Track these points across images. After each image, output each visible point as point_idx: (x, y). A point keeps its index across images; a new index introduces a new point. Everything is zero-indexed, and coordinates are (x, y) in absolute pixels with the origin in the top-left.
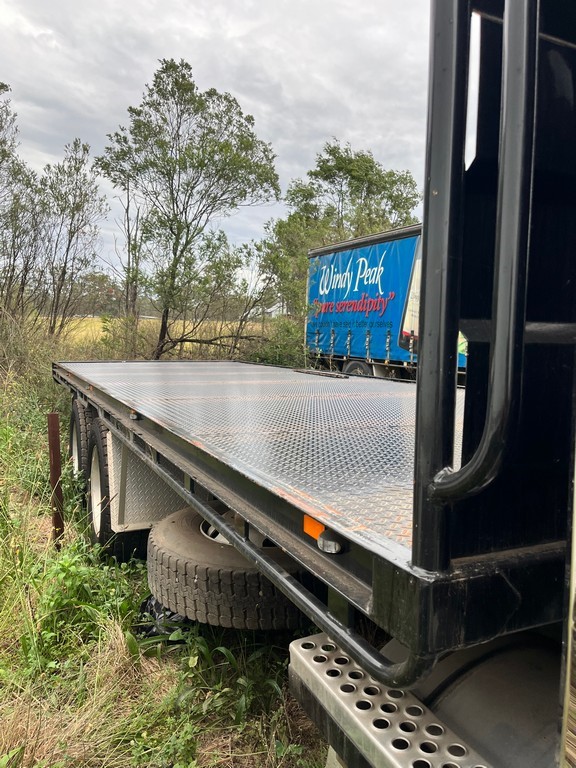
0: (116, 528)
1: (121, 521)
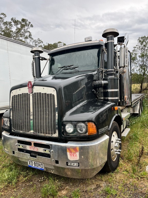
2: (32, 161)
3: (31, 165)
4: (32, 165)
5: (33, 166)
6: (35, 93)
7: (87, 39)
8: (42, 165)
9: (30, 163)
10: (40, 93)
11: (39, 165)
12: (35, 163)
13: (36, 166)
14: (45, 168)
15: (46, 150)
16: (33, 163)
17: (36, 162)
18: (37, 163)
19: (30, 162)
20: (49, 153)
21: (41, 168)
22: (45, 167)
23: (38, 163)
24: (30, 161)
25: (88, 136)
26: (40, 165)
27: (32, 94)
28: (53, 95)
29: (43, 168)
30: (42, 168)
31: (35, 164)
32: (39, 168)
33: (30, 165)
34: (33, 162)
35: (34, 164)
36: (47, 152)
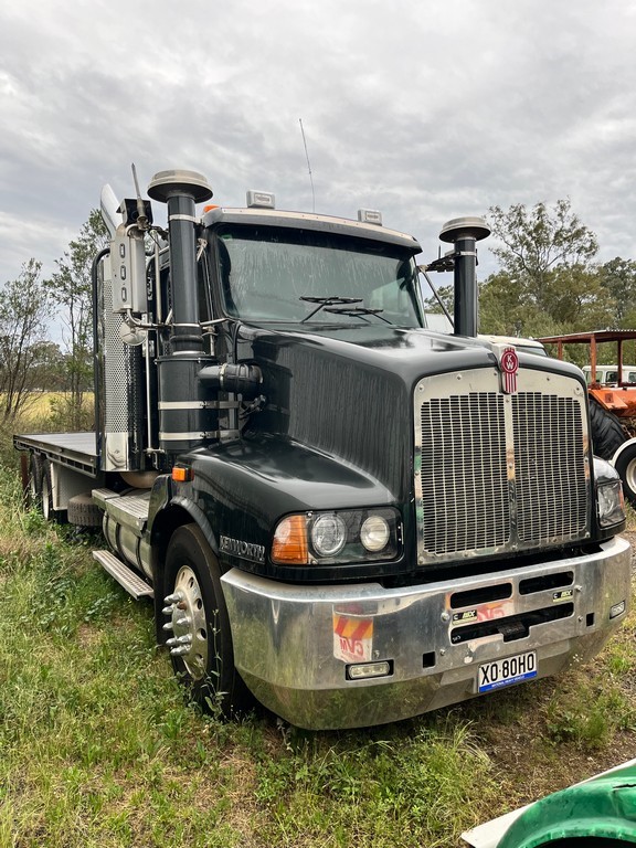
0: (55, 508)
1: (58, 505)
2: (496, 663)
3: (491, 682)
4: (494, 677)
5: (500, 678)
6: (521, 395)
7: (370, 217)
8: (530, 658)
9: (486, 677)
11: (520, 665)
12: (505, 665)
14: (540, 664)
15: (560, 593)
16: (500, 668)
17: (509, 660)
18: (512, 661)
20: (571, 597)
21: (527, 671)
23: (517, 658)
26: (524, 663)
27: (510, 397)
30: (533, 668)
31: (507, 668)
32: (521, 674)
33: (486, 683)
36: (565, 599)
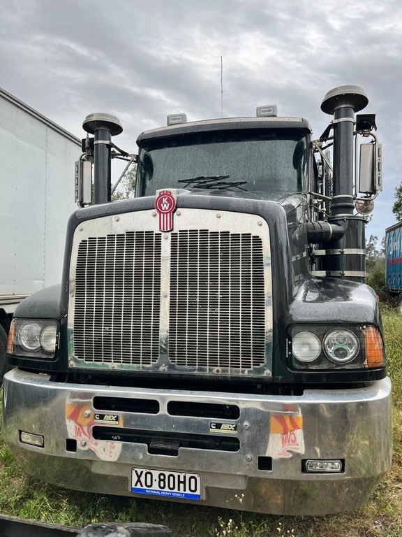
2: (152, 471)
3: (145, 487)
4: (149, 484)
5: (155, 487)
6: (183, 233)
7: (264, 111)
8: (193, 480)
9: (139, 480)
10: (204, 232)
11: (179, 482)
12: (162, 477)
13: (167, 489)
14: (204, 490)
15: (221, 425)
16: (156, 477)
17: (167, 474)
18: (170, 476)
19: (139, 477)
20: (235, 432)
21: (188, 491)
22: (207, 488)
23: (176, 475)
24: (139, 471)
25: (369, 369)
26: (184, 482)
27: (169, 235)
28: (257, 240)
29: (198, 493)
30: (195, 491)
31: (164, 480)
32: (180, 492)
33: (139, 486)
34: (156, 474)
35: (160, 480)
36: (226, 432)
